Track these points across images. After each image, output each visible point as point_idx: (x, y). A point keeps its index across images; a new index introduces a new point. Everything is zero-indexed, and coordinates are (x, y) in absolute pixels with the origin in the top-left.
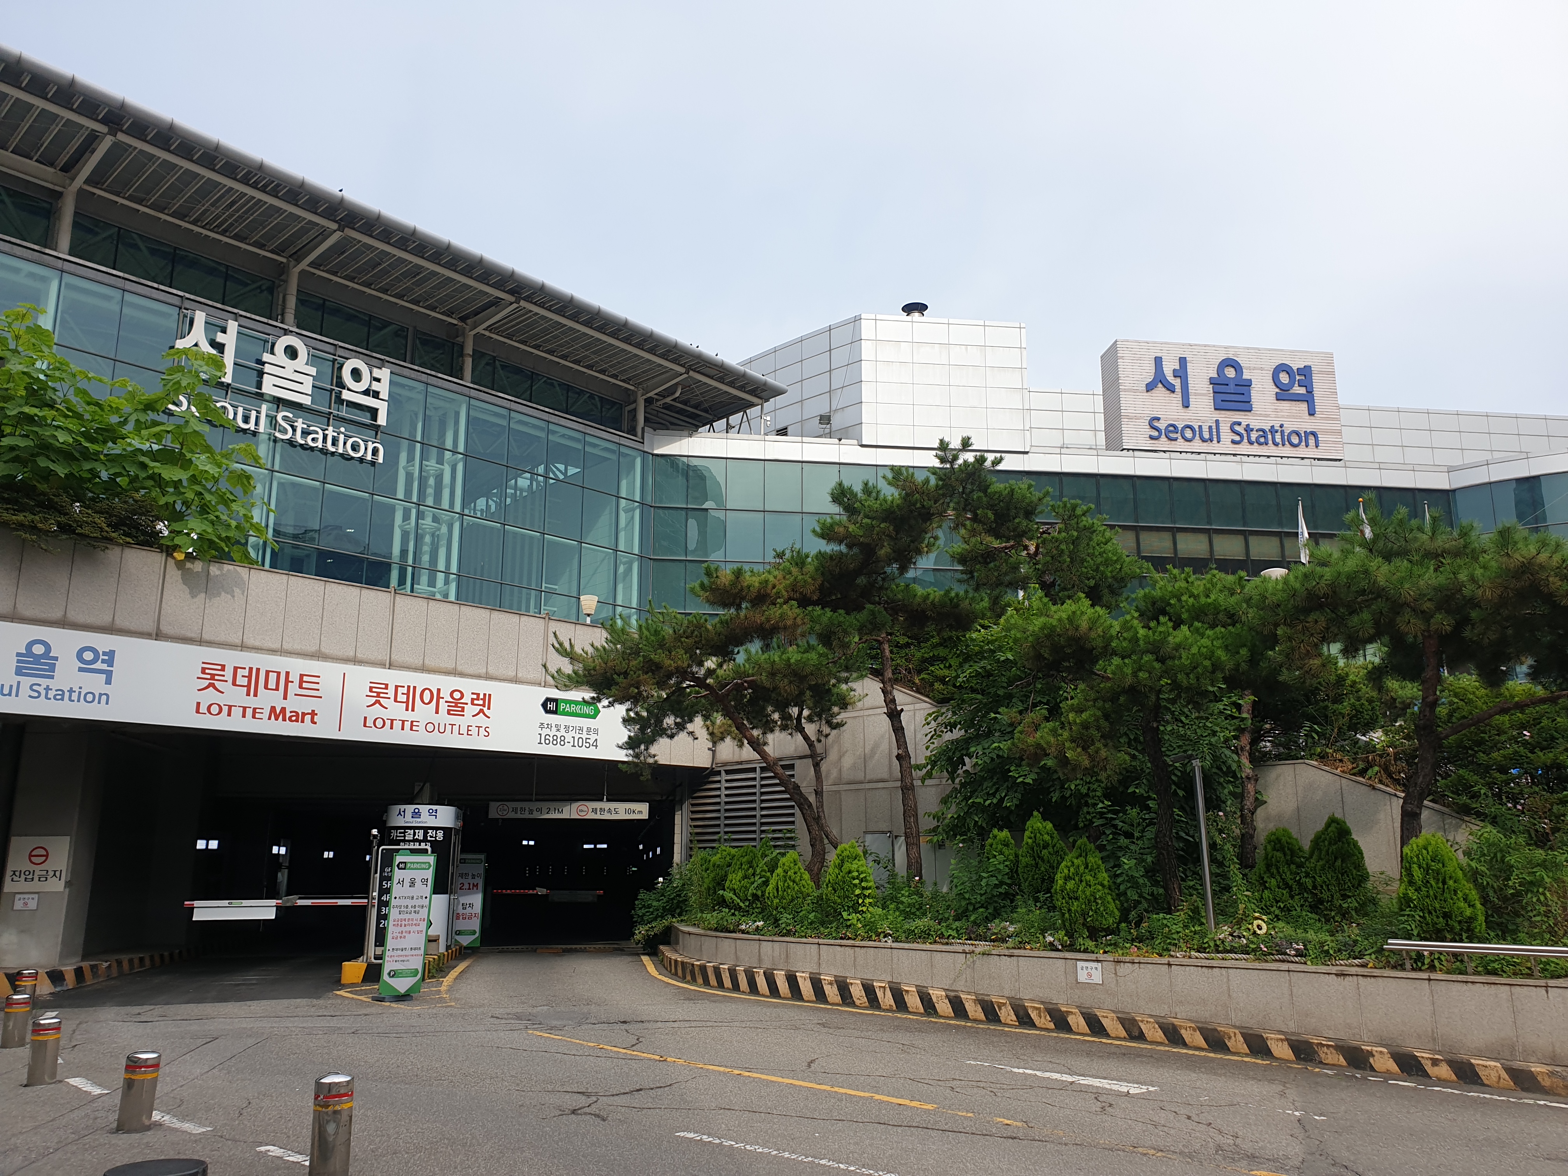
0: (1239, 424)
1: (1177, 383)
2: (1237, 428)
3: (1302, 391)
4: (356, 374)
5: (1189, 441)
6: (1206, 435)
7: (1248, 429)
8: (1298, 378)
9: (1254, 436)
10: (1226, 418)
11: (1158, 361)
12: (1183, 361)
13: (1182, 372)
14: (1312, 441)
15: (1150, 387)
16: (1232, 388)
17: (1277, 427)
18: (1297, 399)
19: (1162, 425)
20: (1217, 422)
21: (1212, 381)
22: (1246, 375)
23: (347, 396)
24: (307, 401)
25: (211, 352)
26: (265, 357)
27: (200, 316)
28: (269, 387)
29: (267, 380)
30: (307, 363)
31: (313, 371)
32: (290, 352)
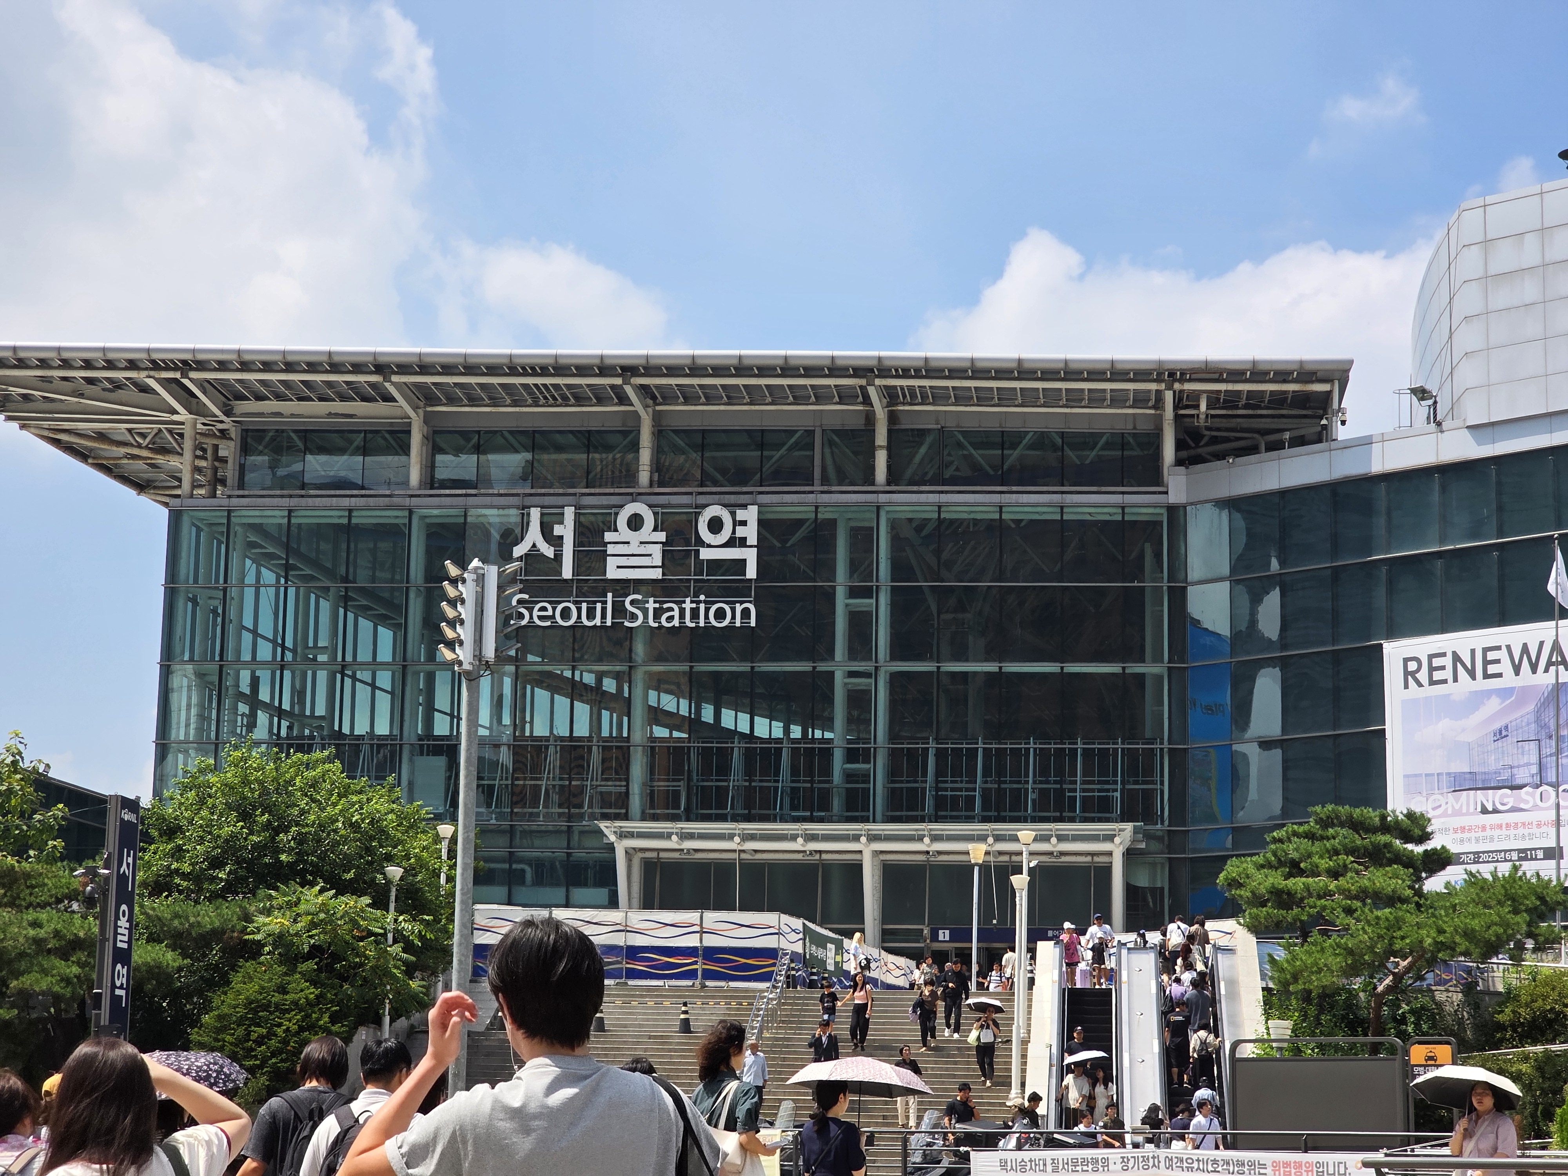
4: (715, 525)
23: (706, 554)
24: (657, 574)
25: (548, 551)
26: (609, 536)
27: (535, 514)
28: (612, 573)
29: (611, 562)
30: (655, 529)
31: (662, 536)
32: (635, 522)
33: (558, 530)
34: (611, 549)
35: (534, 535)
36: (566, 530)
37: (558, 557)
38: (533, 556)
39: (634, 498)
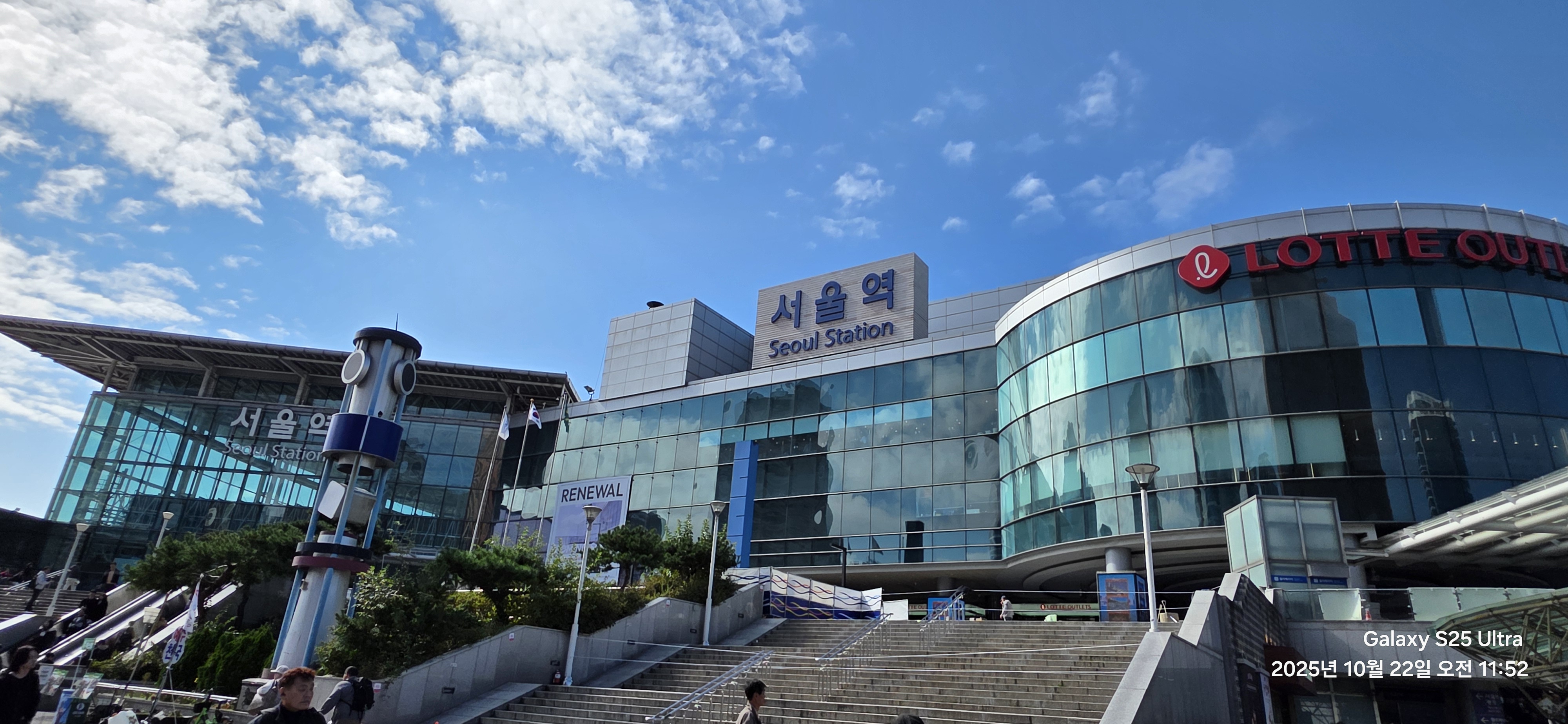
0: (834, 330)
1: (792, 311)
2: (832, 334)
3: (885, 291)
4: (318, 421)
5: (797, 352)
6: (808, 345)
7: (840, 333)
8: (882, 281)
9: (843, 336)
10: (823, 330)
11: (783, 298)
12: (800, 294)
13: (798, 304)
14: (888, 331)
15: (775, 320)
16: (829, 305)
17: (863, 326)
18: (882, 298)
19: (778, 346)
20: (817, 333)
21: (818, 303)
22: (843, 292)
23: (311, 431)
24: (289, 437)
25: (246, 424)
26: (273, 421)
27: (245, 409)
28: (271, 435)
29: (271, 431)
30: (293, 420)
31: (295, 423)
32: (286, 417)
33: (252, 417)
34: (272, 426)
35: (242, 419)
36: (256, 418)
37: (250, 427)
38: (240, 426)
39: (289, 408)
